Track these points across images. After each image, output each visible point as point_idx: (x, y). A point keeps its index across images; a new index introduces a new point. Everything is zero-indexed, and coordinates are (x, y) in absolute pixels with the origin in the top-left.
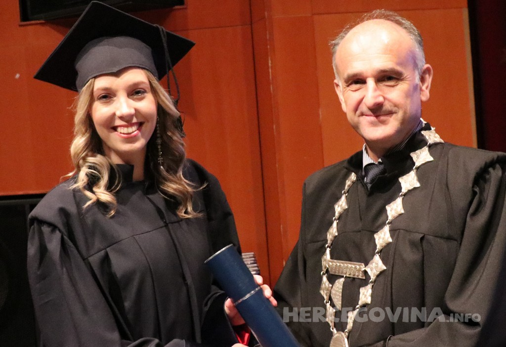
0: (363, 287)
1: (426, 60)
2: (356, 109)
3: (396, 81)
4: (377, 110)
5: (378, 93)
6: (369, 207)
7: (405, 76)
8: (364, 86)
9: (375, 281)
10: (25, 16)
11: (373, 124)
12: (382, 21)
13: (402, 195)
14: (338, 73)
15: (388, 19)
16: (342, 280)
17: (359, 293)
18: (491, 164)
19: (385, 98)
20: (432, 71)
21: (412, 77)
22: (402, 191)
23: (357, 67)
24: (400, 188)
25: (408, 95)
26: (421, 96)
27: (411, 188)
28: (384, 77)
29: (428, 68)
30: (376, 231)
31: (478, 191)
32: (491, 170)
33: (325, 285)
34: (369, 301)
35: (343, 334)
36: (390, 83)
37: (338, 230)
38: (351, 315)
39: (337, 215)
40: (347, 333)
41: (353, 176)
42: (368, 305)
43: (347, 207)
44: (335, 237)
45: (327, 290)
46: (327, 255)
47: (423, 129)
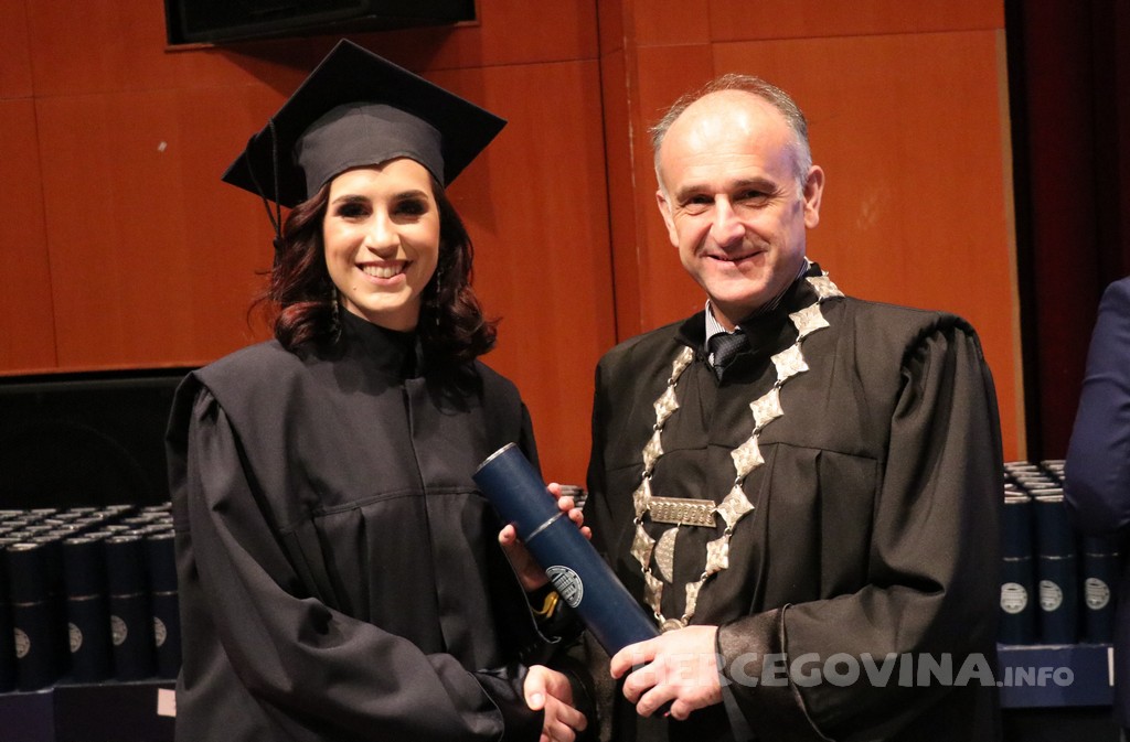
0: (712, 541)
1: (813, 158)
2: (698, 245)
4: (735, 248)
5: (736, 219)
7: (779, 189)
8: (711, 206)
13: (777, 386)
15: (749, 90)
17: (706, 551)
18: (930, 332)
20: (824, 178)
21: (791, 190)
22: (779, 378)
26: (805, 219)
27: (793, 373)
28: (744, 191)
29: (817, 173)
30: (735, 446)
31: (910, 377)
32: (929, 340)
33: (642, 540)
34: (725, 563)
35: (678, 622)
36: (755, 201)
37: (663, 446)
38: (692, 590)
39: (660, 420)
40: (685, 621)
41: (687, 354)
42: (723, 570)
43: (677, 406)
44: (659, 458)
45: (647, 549)
46: (645, 490)
47: (808, 274)
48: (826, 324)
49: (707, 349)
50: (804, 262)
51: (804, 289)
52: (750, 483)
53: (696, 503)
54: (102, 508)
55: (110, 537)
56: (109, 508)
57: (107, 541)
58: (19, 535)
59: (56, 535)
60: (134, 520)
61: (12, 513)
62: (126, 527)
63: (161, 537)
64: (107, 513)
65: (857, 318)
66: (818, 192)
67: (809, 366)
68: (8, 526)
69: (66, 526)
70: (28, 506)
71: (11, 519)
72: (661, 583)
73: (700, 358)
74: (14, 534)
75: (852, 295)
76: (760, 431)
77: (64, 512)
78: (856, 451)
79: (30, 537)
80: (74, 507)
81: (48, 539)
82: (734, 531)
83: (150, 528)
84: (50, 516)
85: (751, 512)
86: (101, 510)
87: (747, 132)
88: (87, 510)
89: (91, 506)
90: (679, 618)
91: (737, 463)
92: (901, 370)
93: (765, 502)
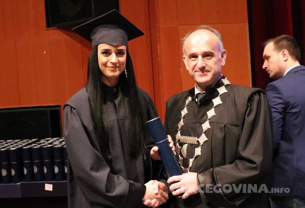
0: (196, 148)
1: (224, 47)
2: (193, 69)
3: (211, 57)
4: (203, 70)
5: (203, 62)
6: (199, 112)
7: (215, 54)
8: (197, 58)
9: (202, 145)
10: (49, 25)
11: (201, 76)
12: (205, 30)
13: (214, 107)
14: (185, 53)
15: (208, 29)
16: (187, 145)
17: (195, 151)
18: (254, 93)
19: (206, 64)
20: (226, 53)
21: (218, 55)
22: (214, 105)
23: (194, 50)
24: (213, 104)
25: (216, 63)
26: (222, 63)
27: (218, 104)
28: (206, 55)
29: (225, 51)
30: (203, 123)
31: (249, 105)
32: (254, 96)
33: (178, 147)
34: (200, 154)
35: (187, 169)
36: (209, 58)
37: (184, 123)
38: (191, 161)
39: (183, 116)
40: (189, 169)
41: (190, 99)
42: (199, 155)
43: (187, 112)
44: (183, 126)
45: (179, 149)
46: (179, 134)
47: (222, 78)
48: (227, 91)
49: (195, 97)
50: (221, 75)
51: (221, 82)
52: (207, 133)
53: (192, 138)
54: (31, 140)
55: (33, 147)
56: (33, 140)
57: (32, 148)
58: (12, 146)
59: (20, 146)
60: (38, 143)
61: (10, 141)
62: (36, 144)
63: (45, 147)
64: (32, 141)
65: (235, 90)
67: (222, 102)
68: (9, 144)
69: (23, 144)
70: (14, 139)
71: (10, 142)
73: (193, 100)
74: (11, 146)
75: (233, 84)
76: (209, 119)
77: (22, 140)
78: (235, 124)
79: (14, 147)
80: (24, 139)
81: (18, 147)
82: (203, 145)
83: (42, 145)
84: (19, 141)
85: (207, 140)
86: (30, 140)
87: (207, 40)
88: (27, 140)
89: (28, 139)
90: (187, 167)
91: (203, 128)
92: (247, 103)
93: (211, 138)
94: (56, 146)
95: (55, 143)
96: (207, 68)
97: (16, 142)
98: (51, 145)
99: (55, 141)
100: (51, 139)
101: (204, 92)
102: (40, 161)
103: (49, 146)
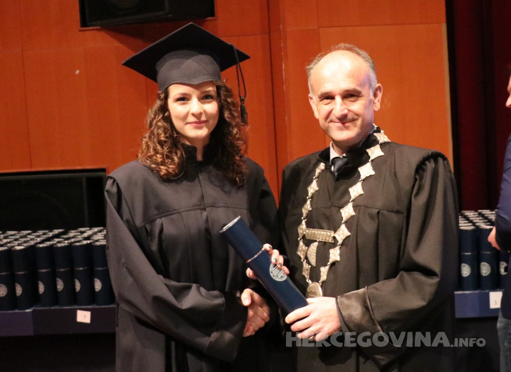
2: (327, 117)
7: (363, 94)
13: (361, 181)
17: (330, 253)
18: (427, 159)
20: (382, 89)
25: (366, 107)
26: (374, 107)
27: (368, 175)
28: (348, 94)
29: (379, 87)
30: (342, 207)
31: (418, 178)
32: (427, 162)
33: (302, 247)
34: (338, 258)
35: (317, 284)
36: (352, 99)
37: (312, 206)
38: (324, 271)
40: (321, 284)
41: (322, 166)
42: (337, 261)
43: (318, 189)
44: (310, 211)
45: (304, 251)
46: (303, 225)
47: (375, 132)
48: (382, 154)
49: (330, 164)
50: (373, 126)
51: (373, 138)
52: (349, 223)
53: (326, 232)
54: (51, 230)
55: (55, 244)
56: (54, 231)
57: (55, 246)
59: (32, 243)
60: (65, 236)
61: (13, 232)
62: (62, 240)
63: (78, 244)
64: (54, 233)
65: (396, 152)
66: (380, 95)
67: (375, 172)
69: (36, 239)
70: (19, 229)
71: (12, 235)
72: (310, 266)
73: (328, 168)
74: (15, 242)
75: (394, 141)
76: (353, 201)
77: (35, 232)
78: (395, 210)
79: (21, 244)
80: (40, 230)
81: (29, 244)
82: (342, 244)
83: (73, 240)
84: (29, 234)
85: (350, 236)
87: (349, 69)
89: (46, 230)
90: (318, 282)
91: (343, 215)
92: (415, 175)
93: (355, 233)
94: (98, 243)
95: (96, 237)
96: (350, 116)
97: (25, 234)
98: (89, 242)
99: (95, 233)
100: (88, 230)
101: (344, 155)
102: (69, 269)
103: (85, 242)
